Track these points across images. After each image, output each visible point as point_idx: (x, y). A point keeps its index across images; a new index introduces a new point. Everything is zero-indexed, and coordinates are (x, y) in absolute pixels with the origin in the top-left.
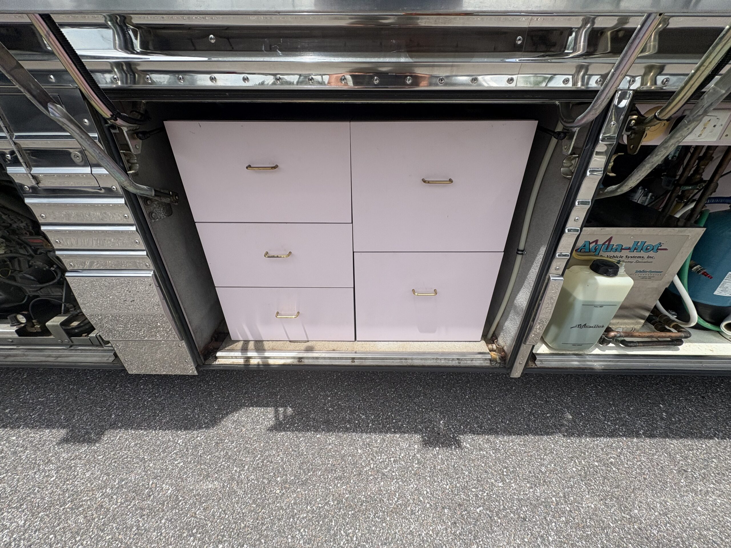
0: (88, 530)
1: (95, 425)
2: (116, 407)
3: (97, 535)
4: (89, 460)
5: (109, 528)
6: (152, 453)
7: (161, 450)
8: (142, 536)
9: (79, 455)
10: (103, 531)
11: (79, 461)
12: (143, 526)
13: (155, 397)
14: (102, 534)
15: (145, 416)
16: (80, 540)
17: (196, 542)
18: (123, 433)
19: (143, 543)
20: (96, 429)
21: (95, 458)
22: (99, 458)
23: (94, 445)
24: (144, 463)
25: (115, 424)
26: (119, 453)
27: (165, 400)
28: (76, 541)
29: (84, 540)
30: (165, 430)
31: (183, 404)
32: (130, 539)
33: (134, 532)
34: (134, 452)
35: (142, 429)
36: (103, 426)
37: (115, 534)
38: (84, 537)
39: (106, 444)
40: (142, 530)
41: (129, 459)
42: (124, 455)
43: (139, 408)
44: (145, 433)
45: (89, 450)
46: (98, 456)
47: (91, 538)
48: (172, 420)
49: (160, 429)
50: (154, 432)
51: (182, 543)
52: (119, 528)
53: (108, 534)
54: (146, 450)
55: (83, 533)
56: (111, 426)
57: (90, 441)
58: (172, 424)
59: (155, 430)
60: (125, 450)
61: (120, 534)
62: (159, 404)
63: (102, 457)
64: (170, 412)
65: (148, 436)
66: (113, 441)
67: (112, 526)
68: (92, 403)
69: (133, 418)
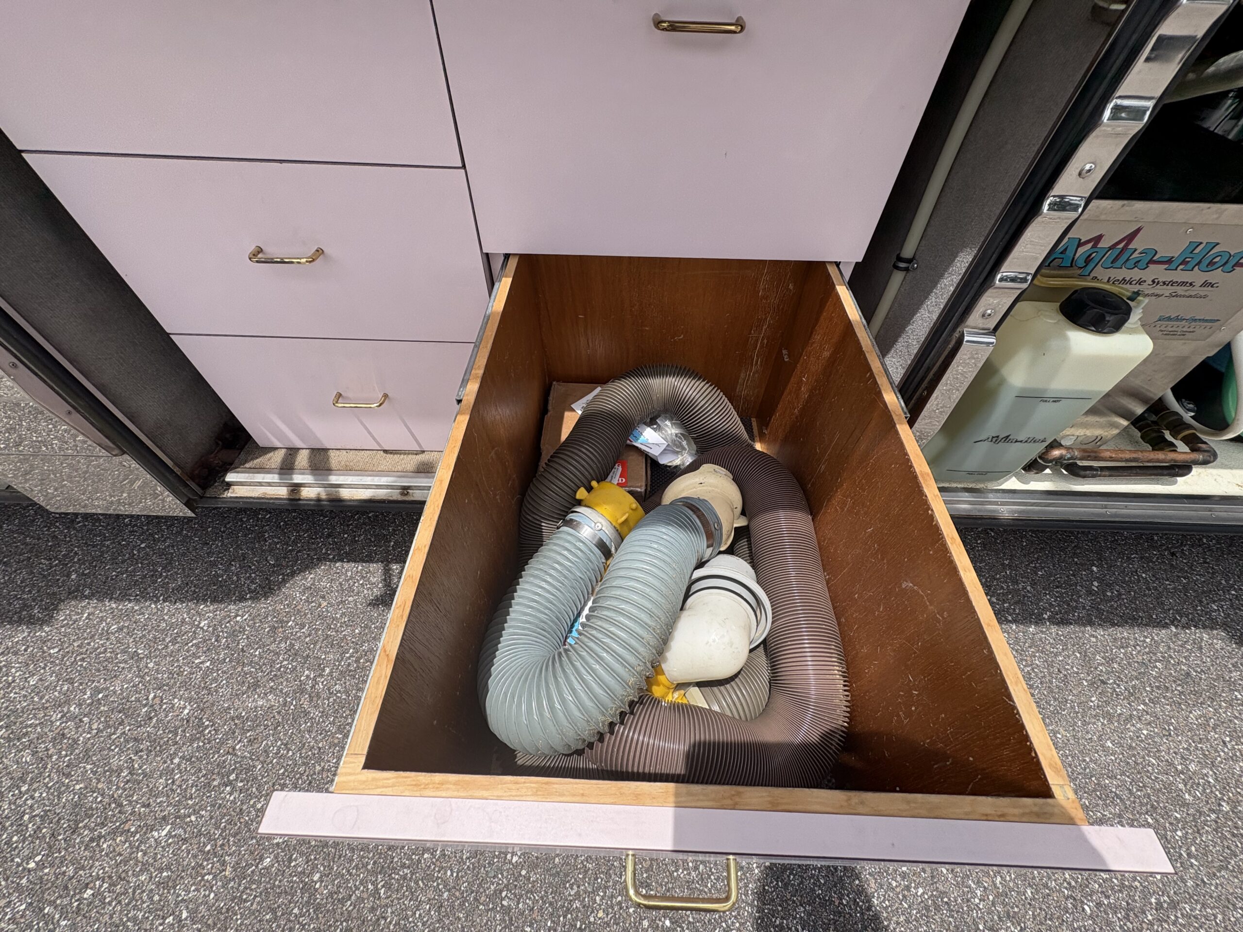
0: (41, 773)
1: (38, 591)
2: (79, 560)
3: (57, 782)
4: (32, 655)
5: (79, 771)
6: (152, 644)
7: (168, 640)
8: (138, 784)
9: (12, 648)
10: (68, 775)
11: (14, 658)
12: (141, 768)
13: (154, 540)
14: (67, 781)
15: (135, 576)
16: (28, 790)
17: (236, 794)
18: (96, 607)
19: (142, 796)
20: (42, 600)
21: (44, 652)
22: (52, 651)
23: (41, 629)
24: (137, 661)
25: (77, 590)
26: (89, 644)
27: (173, 546)
28: (20, 792)
29: (35, 790)
30: (175, 603)
31: (208, 554)
32: (118, 788)
33: (125, 777)
34: (118, 642)
35: (130, 601)
36: (54, 594)
37: (91, 781)
38: (35, 786)
39: (62, 627)
40: (139, 775)
41: (109, 655)
42: (99, 647)
43: (123, 562)
44: (136, 608)
45: (32, 637)
46: (49, 648)
47: (47, 787)
48: (187, 584)
49: (164, 601)
50: (153, 606)
51: (210, 796)
52: (96, 772)
53: (78, 781)
54: (140, 638)
55: (32, 779)
56: (70, 593)
57: (31, 621)
58: (187, 592)
59: (155, 603)
60: (101, 639)
61: (99, 781)
62: (161, 553)
63: (56, 650)
64: (184, 569)
65: (143, 613)
66: (75, 622)
67: (84, 767)
68: (31, 551)
69: (112, 579)
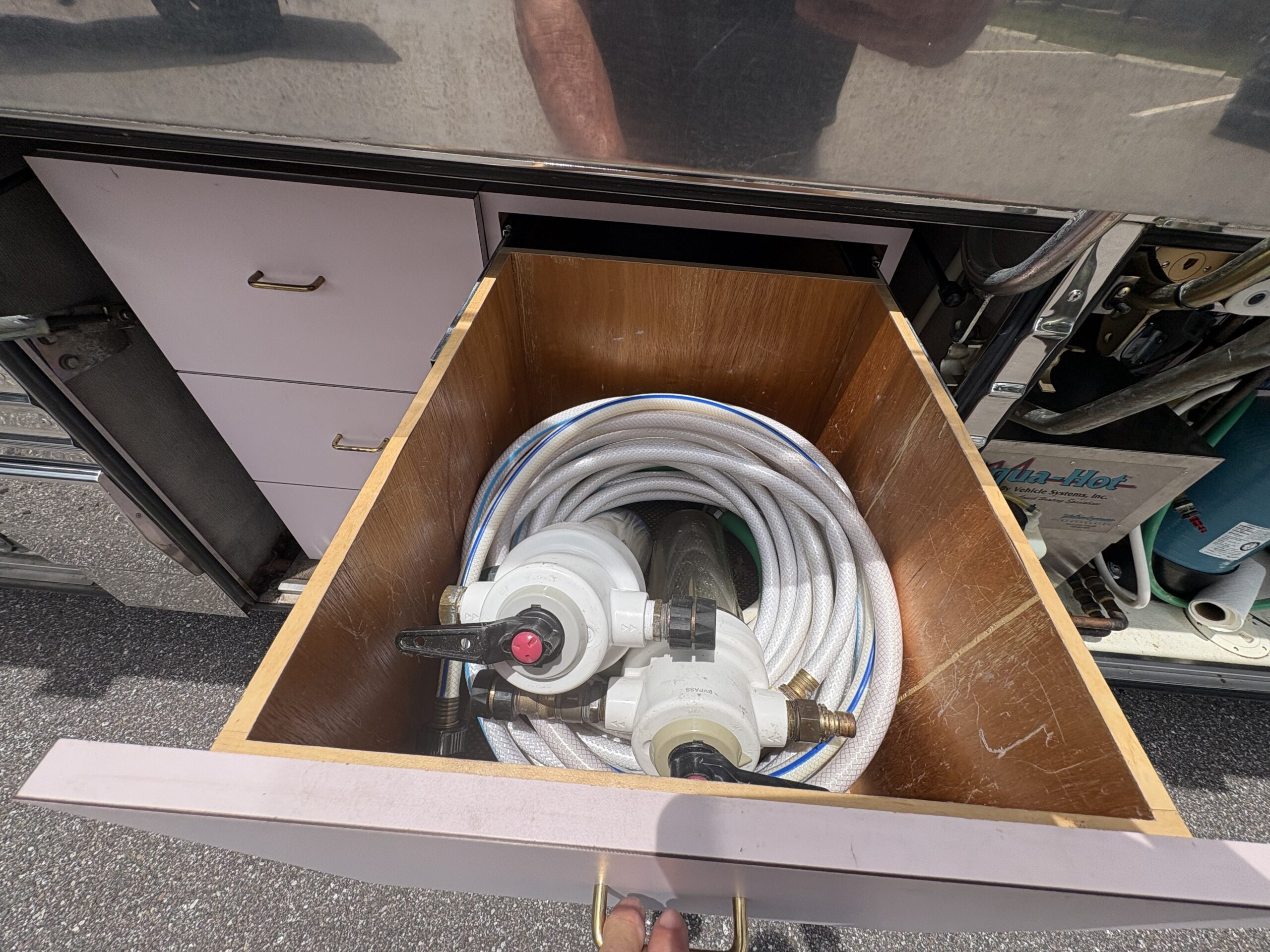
0: (88, 842)
1: (94, 665)
2: (131, 636)
3: (102, 851)
4: (86, 726)
5: (121, 842)
6: (191, 723)
7: (205, 719)
8: (172, 858)
9: (69, 719)
10: (111, 845)
11: (70, 729)
12: (175, 842)
13: (199, 621)
14: (110, 851)
15: (179, 655)
16: (76, 857)
17: (257, 873)
18: (143, 684)
19: (175, 870)
20: (97, 674)
21: (96, 725)
22: (103, 724)
23: (95, 702)
24: (177, 739)
25: (128, 666)
26: (136, 719)
27: (215, 628)
28: (69, 859)
29: (82, 858)
30: (214, 683)
31: (246, 637)
32: (154, 861)
33: (161, 850)
34: (162, 719)
35: (174, 679)
36: (108, 668)
37: (131, 852)
38: (83, 853)
39: (113, 701)
40: (173, 849)
41: (153, 731)
42: (144, 723)
43: (170, 640)
44: (179, 687)
45: (87, 710)
46: (101, 722)
47: (93, 855)
48: (226, 666)
49: (204, 681)
50: (194, 686)
51: (234, 874)
52: (136, 844)
53: (119, 851)
54: (181, 716)
55: (79, 848)
56: (122, 669)
57: (86, 694)
58: (225, 674)
59: (197, 682)
60: (146, 715)
61: (138, 852)
62: (204, 634)
63: (107, 723)
64: (223, 652)
65: (185, 692)
66: (125, 696)
67: (126, 838)
68: (89, 625)
69: (160, 657)
